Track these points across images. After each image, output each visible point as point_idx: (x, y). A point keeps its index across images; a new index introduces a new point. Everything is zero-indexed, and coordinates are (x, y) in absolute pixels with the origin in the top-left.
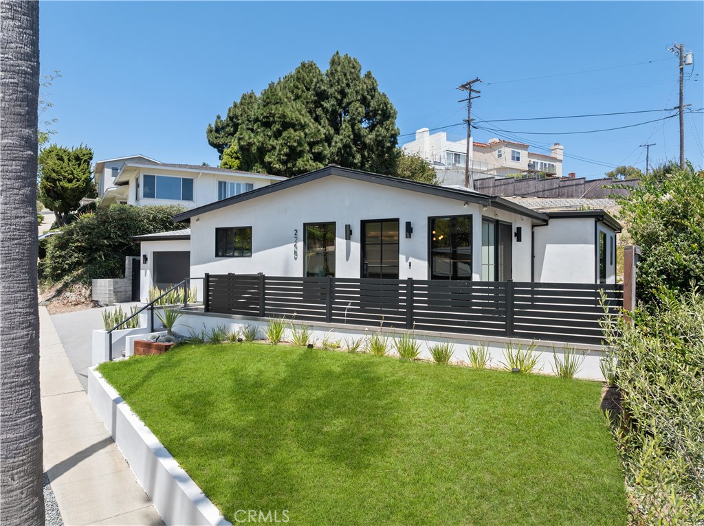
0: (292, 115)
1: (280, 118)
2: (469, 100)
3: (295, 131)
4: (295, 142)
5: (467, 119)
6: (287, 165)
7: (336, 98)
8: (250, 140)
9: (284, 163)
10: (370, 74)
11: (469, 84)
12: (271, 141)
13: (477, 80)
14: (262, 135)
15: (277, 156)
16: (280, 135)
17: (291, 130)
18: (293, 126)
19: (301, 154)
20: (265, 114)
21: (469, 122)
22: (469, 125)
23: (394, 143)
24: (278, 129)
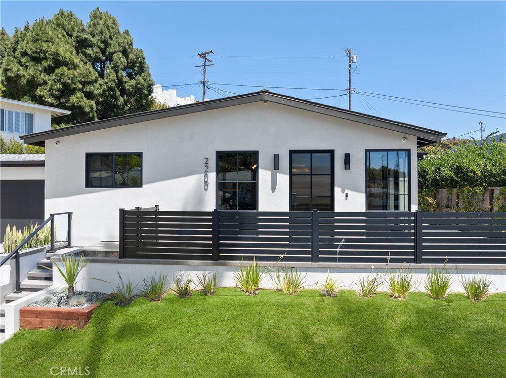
0: (65, 54)
1: (52, 55)
2: (205, 66)
3: (69, 69)
4: (69, 79)
5: (203, 80)
6: (60, 101)
7: (99, 47)
8: (19, 72)
9: (57, 98)
10: (128, 32)
11: (205, 54)
12: (42, 76)
13: (211, 52)
14: (32, 69)
15: (49, 91)
16: (53, 71)
17: (65, 69)
18: (66, 64)
19: (73, 92)
20: (34, 49)
21: (204, 83)
22: (204, 85)
23: (150, 91)
24: (49, 66)
